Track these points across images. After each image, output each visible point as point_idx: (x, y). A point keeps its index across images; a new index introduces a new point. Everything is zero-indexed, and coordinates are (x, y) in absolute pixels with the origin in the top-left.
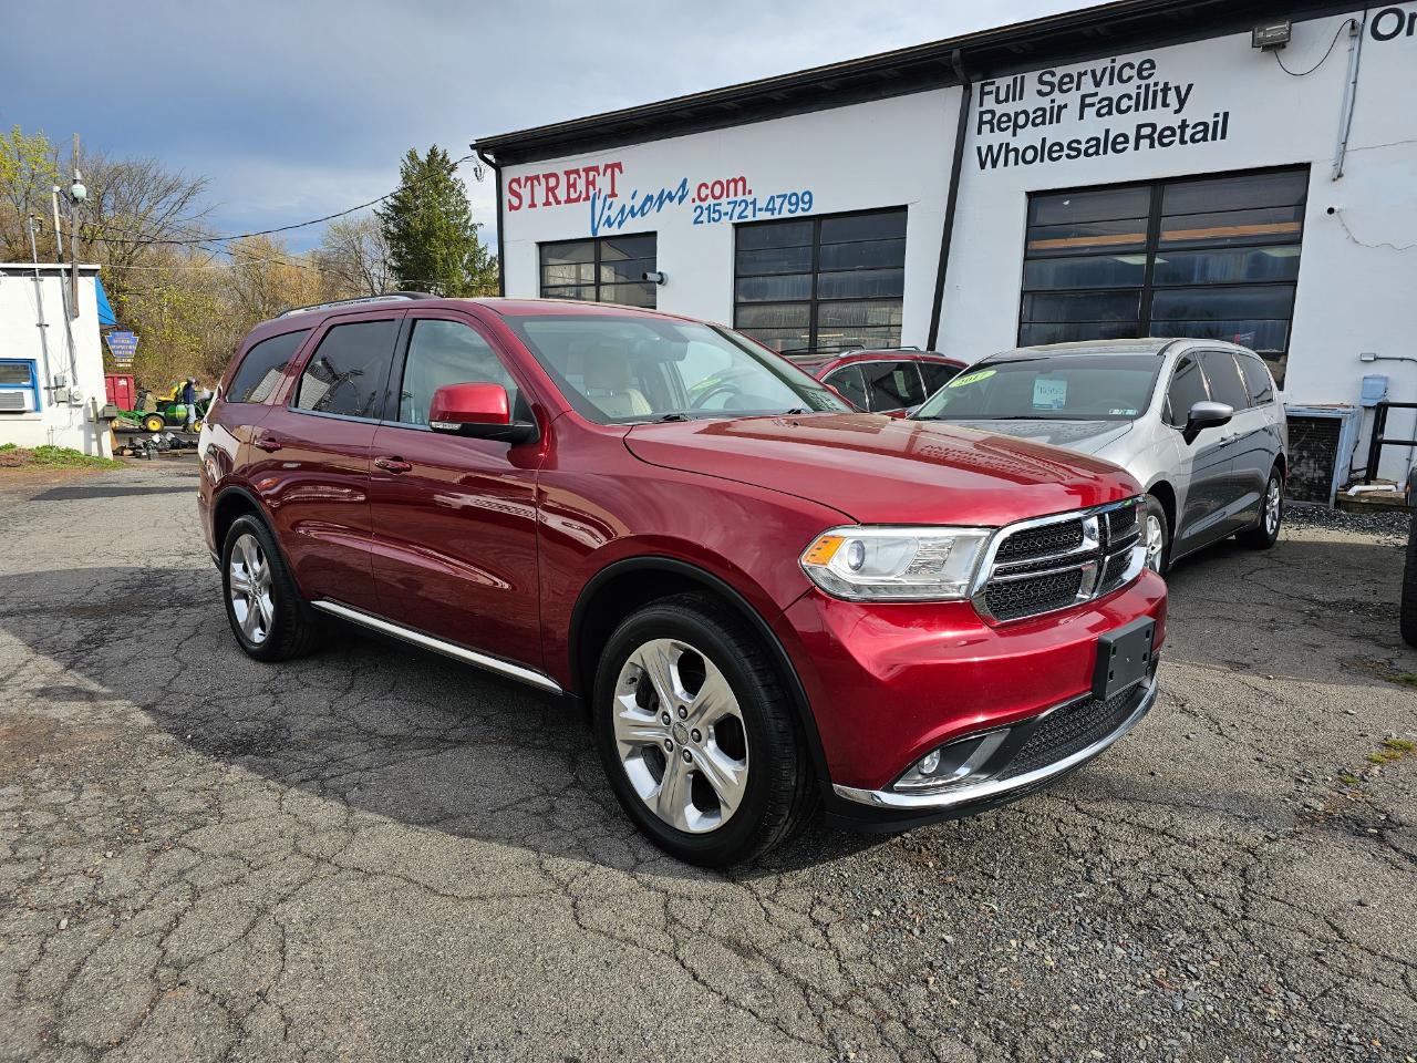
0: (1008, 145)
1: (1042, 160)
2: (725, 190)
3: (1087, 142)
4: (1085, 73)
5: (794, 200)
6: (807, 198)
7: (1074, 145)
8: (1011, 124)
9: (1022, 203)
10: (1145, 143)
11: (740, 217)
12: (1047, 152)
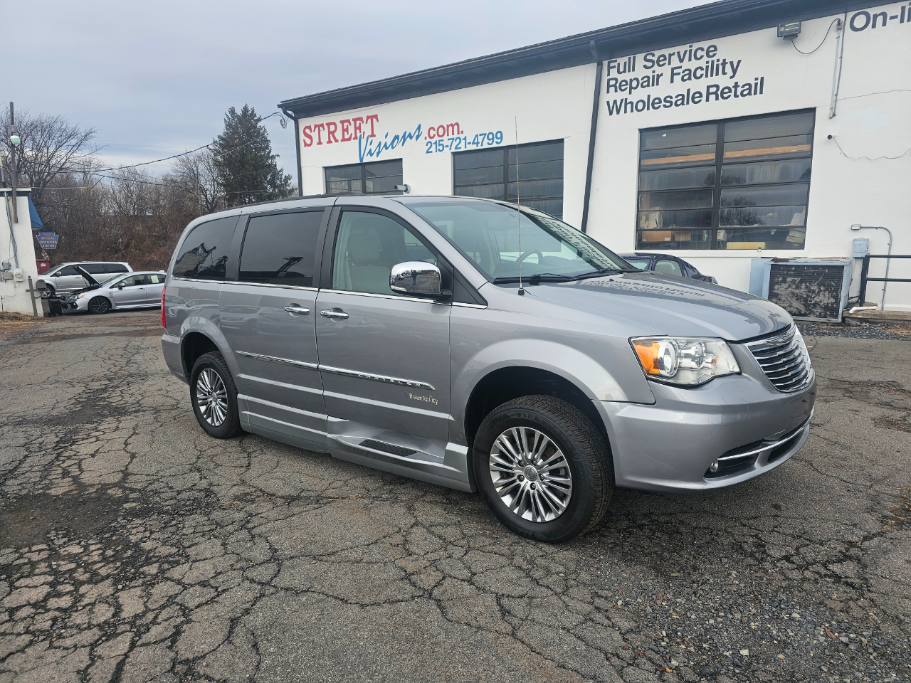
0: (626, 99)
1: (648, 109)
2: (446, 130)
3: (676, 97)
4: (674, 54)
5: (491, 136)
6: (499, 135)
7: (668, 99)
8: (628, 86)
9: (636, 135)
10: (712, 97)
11: (456, 148)
12: (652, 104)
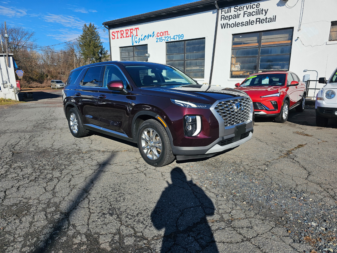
0: (228, 23)
1: (235, 27)
2: (163, 34)
3: (245, 22)
4: (245, 6)
5: (179, 36)
6: (182, 36)
7: (242, 23)
8: (228, 18)
9: (232, 36)
10: (258, 23)
11: (167, 40)
12: (236, 25)
